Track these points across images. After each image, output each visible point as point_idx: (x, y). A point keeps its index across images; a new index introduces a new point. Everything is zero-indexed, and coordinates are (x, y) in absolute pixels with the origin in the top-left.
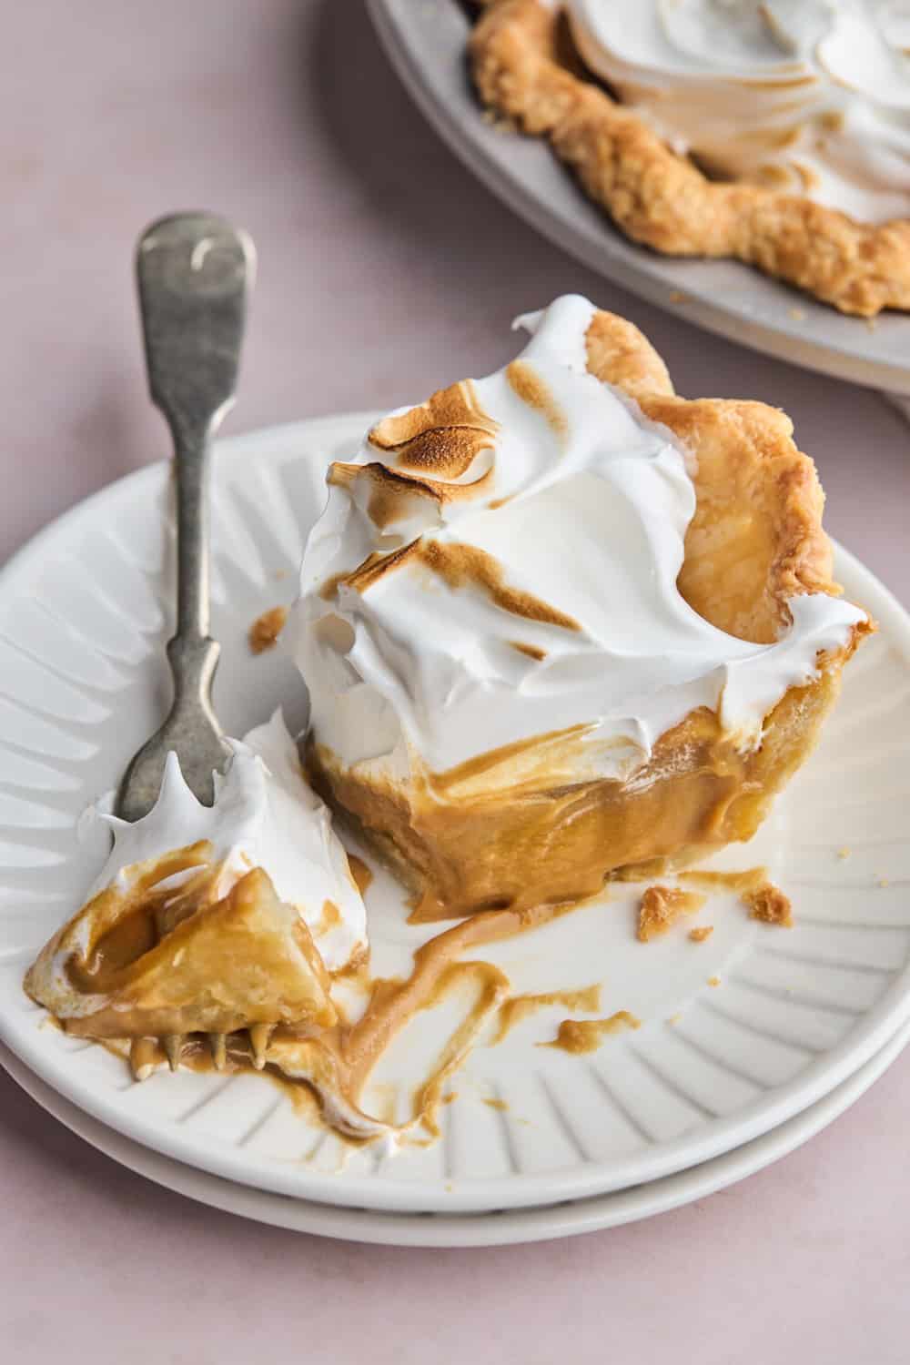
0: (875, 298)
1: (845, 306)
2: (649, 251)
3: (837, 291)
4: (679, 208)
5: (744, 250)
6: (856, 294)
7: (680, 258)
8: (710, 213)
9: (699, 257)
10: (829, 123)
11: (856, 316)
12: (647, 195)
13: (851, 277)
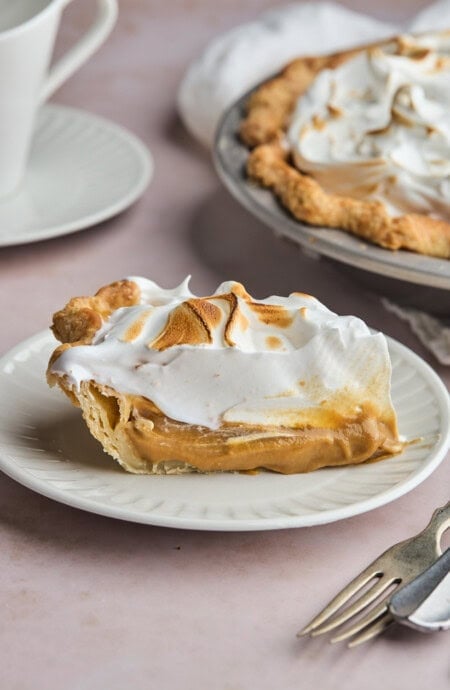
0: (397, 242)
1: (384, 244)
2: (305, 223)
3: (381, 238)
4: (317, 203)
5: (345, 225)
6: (389, 239)
7: (317, 226)
8: (331, 206)
9: (326, 227)
10: (391, 180)
11: (389, 249)
12: (305, 198)
13: (387, 231)
